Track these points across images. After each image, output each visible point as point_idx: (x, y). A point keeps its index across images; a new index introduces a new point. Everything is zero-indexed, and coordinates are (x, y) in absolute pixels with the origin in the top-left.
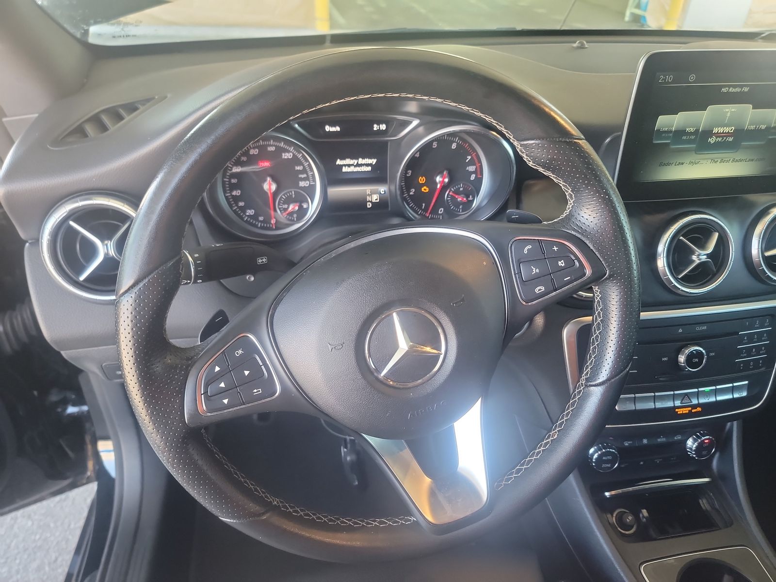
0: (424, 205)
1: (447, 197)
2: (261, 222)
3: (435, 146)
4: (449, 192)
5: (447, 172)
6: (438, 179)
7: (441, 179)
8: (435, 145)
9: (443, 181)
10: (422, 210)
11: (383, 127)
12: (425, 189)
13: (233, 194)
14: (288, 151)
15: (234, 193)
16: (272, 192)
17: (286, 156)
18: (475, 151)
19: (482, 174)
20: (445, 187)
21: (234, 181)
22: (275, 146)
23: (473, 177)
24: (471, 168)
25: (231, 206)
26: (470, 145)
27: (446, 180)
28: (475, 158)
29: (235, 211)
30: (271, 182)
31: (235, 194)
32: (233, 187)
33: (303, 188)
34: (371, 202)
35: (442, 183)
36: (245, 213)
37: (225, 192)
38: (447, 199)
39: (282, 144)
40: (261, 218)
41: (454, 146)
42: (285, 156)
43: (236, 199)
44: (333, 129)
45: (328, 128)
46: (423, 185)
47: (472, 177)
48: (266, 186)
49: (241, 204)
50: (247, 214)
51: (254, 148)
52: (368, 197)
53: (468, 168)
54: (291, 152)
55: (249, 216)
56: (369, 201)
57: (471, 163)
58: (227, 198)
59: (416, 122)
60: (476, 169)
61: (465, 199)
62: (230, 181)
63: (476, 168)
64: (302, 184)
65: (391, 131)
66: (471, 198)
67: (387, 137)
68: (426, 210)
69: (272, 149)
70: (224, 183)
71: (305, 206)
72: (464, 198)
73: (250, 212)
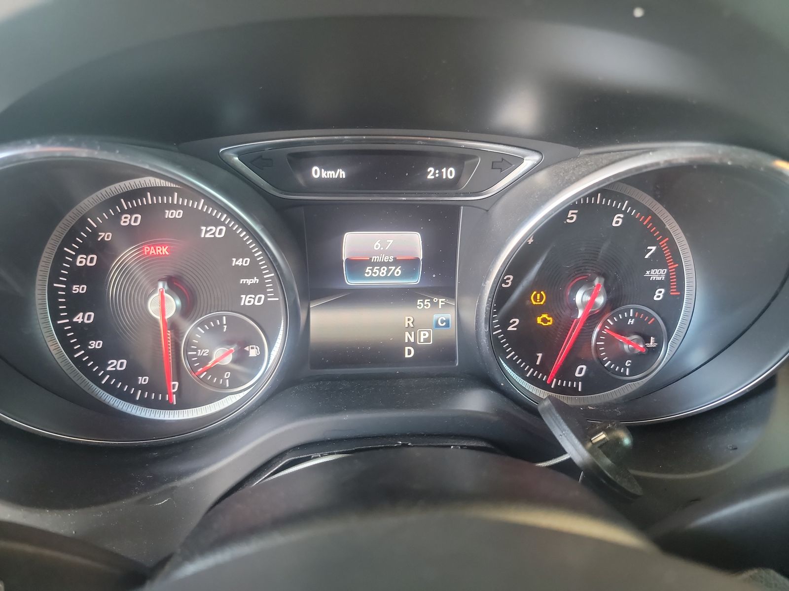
0: (540, 355)
1: (598, 339)
2: (143, 388)
3: (572, 218)
4: (602, 328)
5: (603, 280)
6: (581, 297)
7: (587, 298)
8: (573, 216)
9: (592, 303)
10: (536, 368)
11: (449, 173)
12: (544, 320)
13: (75, 320)
14: (217, 223)
15: (79, 318)
16: (167, 317)
17: (208, 232)
18: (666, 233)
19: (681, 288)
20: (593, 318)
21: (79, 289)
22: (181, 207)
23: (659, 295)
24: (657, 274)
25: (69, 349)
26: (658, 222)
27: (600, 300)
28: (667, 253)
29: (78, 362)
30: (166, 295)
31: (80, 321)
32: (76, 304)
33: (249, 311)
34: (413, 345)
35: (589, 308)
36: (103, 366)
37: (55, 316)
38: (596, 345)
39: (201, 205)
40: (143, 380)
41: (617, 221)
42: (206, 232)
43: (84, 333)
44: (330, 174)
45: (317, 172)
46: (540, 310)
47: (657, 294)
48: (153, 307)
49: (95, 345)
50: (109, 369)
51: (131, 212)
52: (407, 334)
53: (648, 272)
54: (223, 224)
55: (114, 374)
56: (409, 344)
57: (658, 261)
58: (59, 330)
59: (530, 160)
60: (667, 275)
61: (642, 346)
62: (68, 289)
63: (668, 273)
64: (246, 300)
65: (466, 183)
66: (652, 344)
67: (457, 195)
68: (544, 368)
69: (177, 214)
70: (53, 294)
71: (253, 352)
72: (638, 343)
73: (117, 365)
